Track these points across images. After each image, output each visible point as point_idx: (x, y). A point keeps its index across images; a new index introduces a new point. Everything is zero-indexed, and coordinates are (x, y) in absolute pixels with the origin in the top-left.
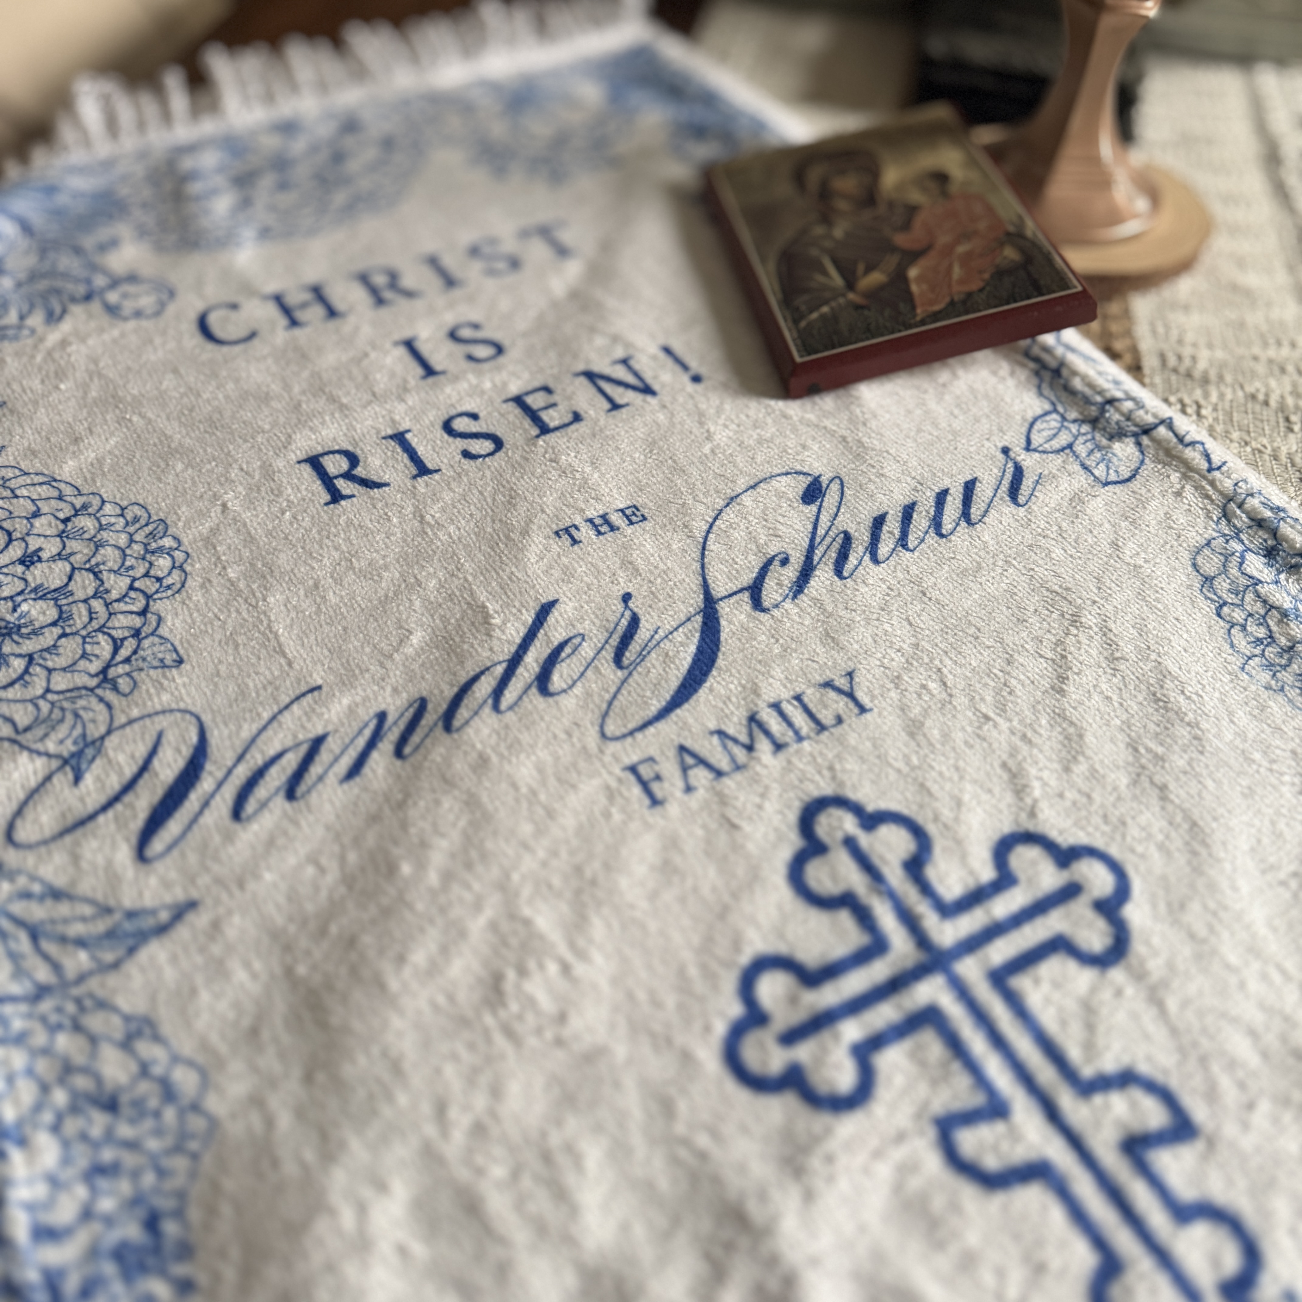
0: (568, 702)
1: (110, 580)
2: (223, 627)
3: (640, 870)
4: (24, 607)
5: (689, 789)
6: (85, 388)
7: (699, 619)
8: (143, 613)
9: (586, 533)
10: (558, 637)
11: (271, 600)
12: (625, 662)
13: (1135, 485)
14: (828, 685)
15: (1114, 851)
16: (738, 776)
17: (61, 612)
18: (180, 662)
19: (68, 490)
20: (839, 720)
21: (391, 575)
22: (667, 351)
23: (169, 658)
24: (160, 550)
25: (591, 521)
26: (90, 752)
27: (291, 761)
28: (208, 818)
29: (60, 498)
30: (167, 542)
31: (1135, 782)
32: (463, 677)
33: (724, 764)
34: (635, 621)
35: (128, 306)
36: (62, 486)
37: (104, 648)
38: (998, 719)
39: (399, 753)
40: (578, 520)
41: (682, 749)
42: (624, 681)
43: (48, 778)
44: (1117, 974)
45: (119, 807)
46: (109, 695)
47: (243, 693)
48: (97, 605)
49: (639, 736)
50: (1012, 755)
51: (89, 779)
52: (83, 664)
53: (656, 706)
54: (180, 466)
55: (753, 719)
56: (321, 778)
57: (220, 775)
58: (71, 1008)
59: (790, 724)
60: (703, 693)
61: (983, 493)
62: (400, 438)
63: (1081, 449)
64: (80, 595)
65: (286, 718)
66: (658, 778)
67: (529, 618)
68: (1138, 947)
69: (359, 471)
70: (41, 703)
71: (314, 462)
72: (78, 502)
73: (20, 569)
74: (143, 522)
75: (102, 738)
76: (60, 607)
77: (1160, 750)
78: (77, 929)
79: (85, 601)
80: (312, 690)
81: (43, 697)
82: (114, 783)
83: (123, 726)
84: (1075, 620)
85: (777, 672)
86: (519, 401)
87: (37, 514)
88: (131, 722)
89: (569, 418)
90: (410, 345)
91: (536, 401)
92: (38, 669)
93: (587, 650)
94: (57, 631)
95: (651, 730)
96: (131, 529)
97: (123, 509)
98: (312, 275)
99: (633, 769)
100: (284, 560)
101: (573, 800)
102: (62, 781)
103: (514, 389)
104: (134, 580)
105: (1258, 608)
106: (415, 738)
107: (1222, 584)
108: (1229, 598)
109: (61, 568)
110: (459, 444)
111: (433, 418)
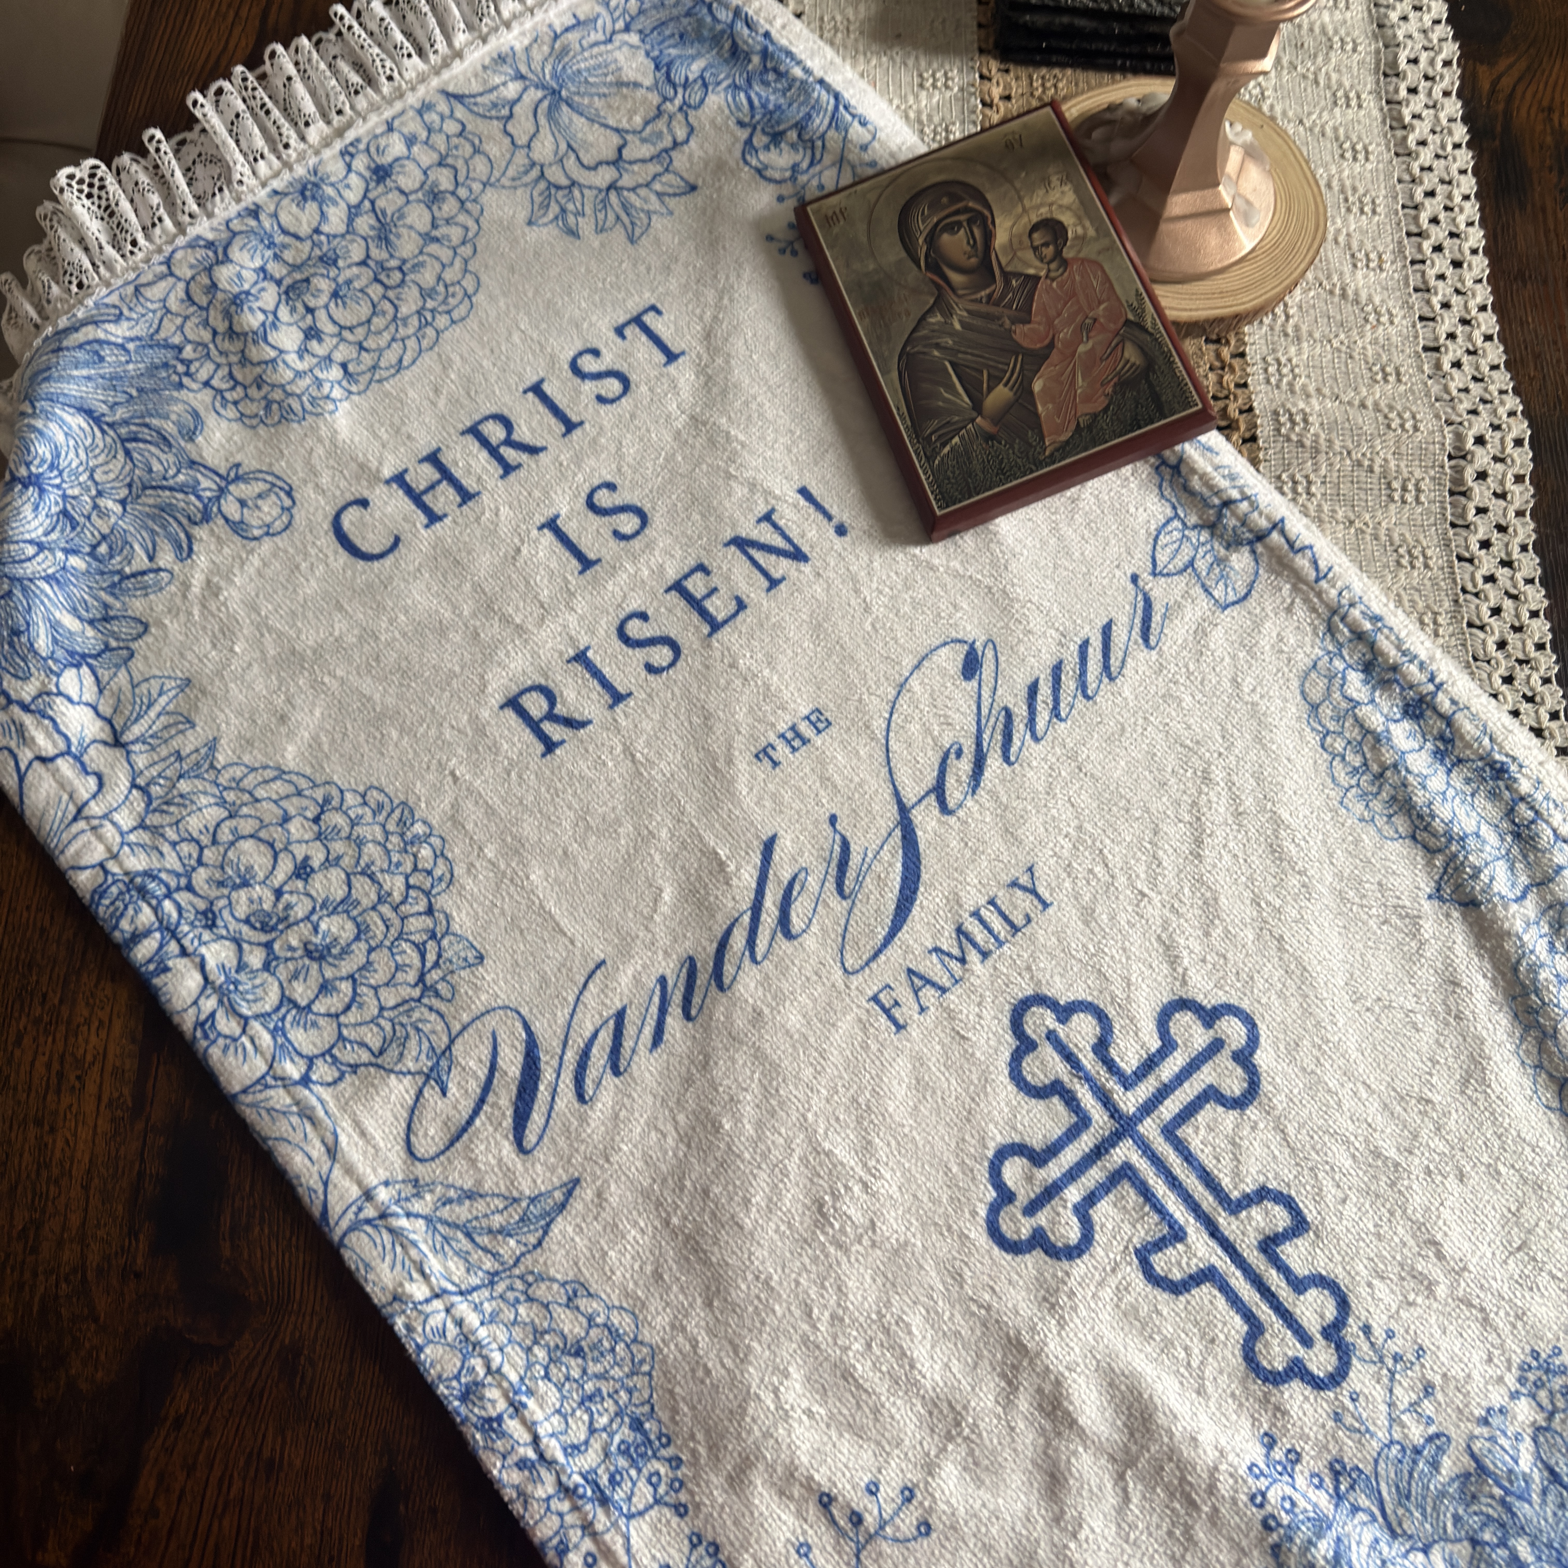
0: (810, 941)
1: (387, 881)
2: (503, 913)
3: (901, 1091)
4: (323, 926)
5: (923, 1010)
6: (258, 643)
7: (898, 833)
8: (430, 911)
9: (782, 751)
10: (786, 876)
11: (533, 877)
12: (847, 891)
13: (1252, 602)
14: (1014, 884)
15: (1245, 1005)
16: (958, 990)
17: (358, 926)
18: (481, 958)
19: (303, 784)
20: (1028, 920)
21: (627, 828)
22: (804, 492)
23: (471, 955)
24: (418, 840)
25: (782, 736)
26: (444, 1063)
27: (605, 1038)
28: (561, 1104)
29: (299, 793)
30: (419, 828)
31: (1259, 937)
32: (719, 932)
33: (945, 981)
34: (845, 846)
35: (253, 519)
36: (294, 778)
37: (412, 956)
38: (1152, 894)
39: (688, 1016)
40: (772, 738)
41: (910, 971)
42: (850, 912)
43: (420, 1093)
44: (1252, 1112)
45: (485, 1107)
46: (436, 1003)
47: (544, 980)
48: (385, 909)
49: (874, 965)
50: (1165, 929)
51: (453, 1089)
52: (400, 976)
53: (882, 933)
54: (395, 734)
55: (960, 931)
56: (634, 1051)
57: (555, 1063)
58: (519, 1285)
59: (990, 931)
60: (916, 911)
61: (1120, 635)
62: (581, 658)
63: (1202, 565)
64: (366, 902)
65: (588, 997)
66: (897, 1003)
67: (757, 859)
68: (1266, 1086)
69: (559, 709)
70: (382, 1022)
71: (513, 703)
72: (319, 794)
73: (300, 884)
74: (388, 808)
75: (449, 1048)
76: (354, 919)
77: (1278, 903)
78: (497, 1220)
79: (374, 908)
80: (598, 966)
81: (380, 1015)
82: (474, 1087)
83: (460, 1033)
84: (1207, 778)
85: (972, 878)
86: (678, 587)
87: (286, 819)
88: (464, 1028)
89: (732, 606)
90: (552, 525)
91: (697, 585)
92: (365, 989)
93: (813, 883)
94: (363, 946)
95: (882, 958)
96: (381, 818)
97: (363, 796)
98: (424, 444)
99: (875, 999)
100: (529, 829)
101: (836, 1037)
102: (431, 1094)
103: (672, 574)
104: (407, 878)
105: (1356, 734)
106: (696, 1000)
107: (1326, 711)
108: (1332, 726)
109: (336, 876)
110: (639, 655)
111: (606, 626)
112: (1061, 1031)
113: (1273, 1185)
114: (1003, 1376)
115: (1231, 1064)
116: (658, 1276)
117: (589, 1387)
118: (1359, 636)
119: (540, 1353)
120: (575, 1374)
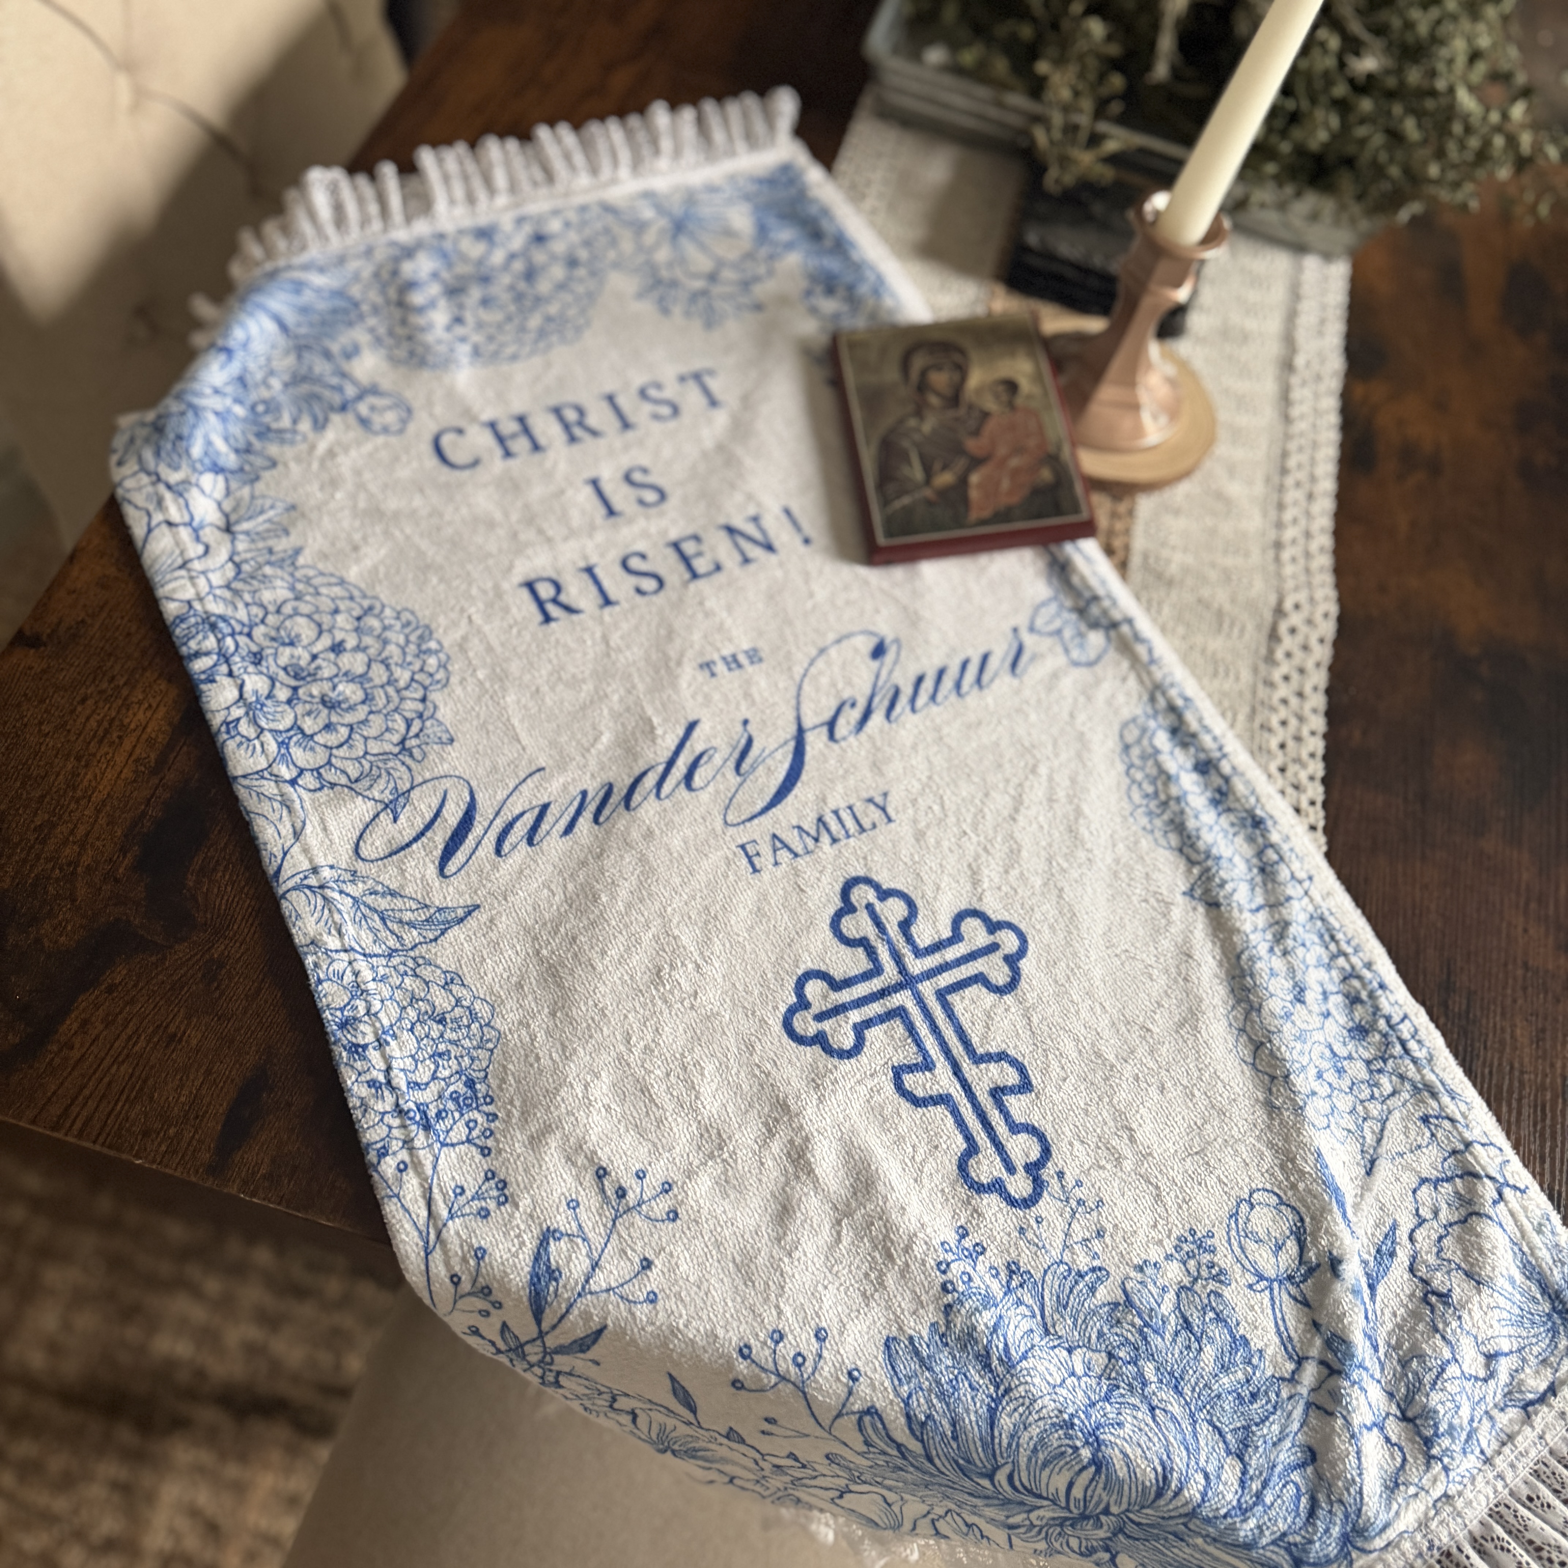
0: (704, 796)
1: (398, 672)
2: (478, 716)
3: (743, 913)
4: (341, 687)
5: (776, 864)
6: (353, 497)
7: (792, 744)
8: (424, 700)
9: (720, 668)
10: (699, 748)
11: (508, 699)
12: (742, 771)
13: (1098, 669)
14: (870, 800)
15: (1023, 927)
16: (807, 858)
17: (367, 694)
18: (452, 740)
19: (356, 593)
20: (874, 826)
21: (588, 687)
22: (788, 512)
23: (445, 737)
24: (429, 652)
25: (724, 659)
26: (402, 800)
27: (529, 819)
28: (480, 852)
29: (352, 598)
30: (433, 645)
31: (1045, 884)
32: (637, 772)
33: (799, 850)
34: (750, 742)
35: (378, 421)
36: (351, 588)
37: (401, 726)
38: (972, 835)
39: (596, 820)
40: (716, 657)
41: (775, 836)
42: (741, 785)
43: (377, 815)
44: (1008, 999)
45: (424, 839)
46: (408, 760)
47: (495, 769)
48: (390, 690)
49: (748, 824)
50: (975, 860)
51: (402, 819)
52: (387, 736)
53: (760, 805)
54: (434, 580)
55: (820, 820)
56: (548, 833)
57: (486, 824)
58: (411, 963)
59: (843, 826)
60: (790, 798)
61: (994, 663)
62: (589, 571)
63: (1068, 633)
64: (377, 681)
65: (524, 788)
66: (758, 854)
67: (681, 731)
68: (1023, 984)
69: (563, 598)
70: (364, 762)
71: (530, 586)
72: (366, 603)
73: (332, 656)
74: (413, 626)
75: (409, 791)
76: (365, 690)
77: (1065, 865)
78: (408, 916)
79: (382, 687)
80: (539, 770)
81: (364, 757)
82: (419, 825)
83: (420, 784)
84: (1034, 770)
85: (840, 788)
86: (676, 546)
87: (336, 611)
88: (425, 782)
89: (711, 567)
90: (595, 483)
91: (689, 548)
92: (358, 737)
93: (718, 759)
94: (366, 708)
95: (756, 821)
96: (407, 631)
97: (399, 613)
98: (518, 406)
99: (743, 847)
100: (515, 667)
101: (705, 864)
102: (385, 818)
103: (674, 534)
104: (414, 673)
105: (1154, 772)
106: (606, 812)
107: (1135, 752)
108: (1137, 762)
109: (361, 658)
110: (633, 580)
111: (614, 555)
112: (878, 906)
113: (1012, 1052)
114: (766, 1124)
115: (1001, 963)
116: (520, 986)
117: (442, 1047)
118: (1172, 708)
119: (412, 1014)
120: (435, 1034)
